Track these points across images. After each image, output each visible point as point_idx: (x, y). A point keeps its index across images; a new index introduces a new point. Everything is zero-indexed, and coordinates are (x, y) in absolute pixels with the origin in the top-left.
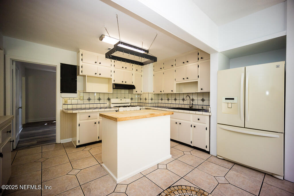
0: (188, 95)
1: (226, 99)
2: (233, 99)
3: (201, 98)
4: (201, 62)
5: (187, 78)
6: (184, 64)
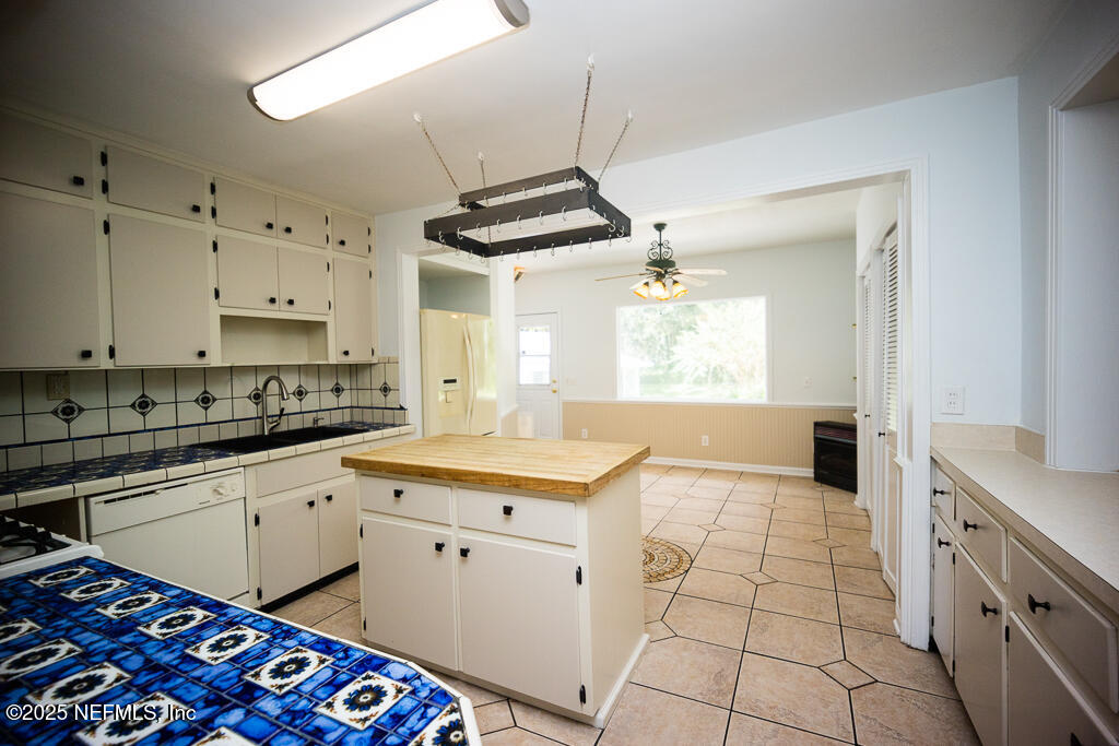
0: (274, 373)
1: (446, 382)
2: (454, 381)
3: (331, 385)
4: (337, 255)
5: (291, 302)
6: (268, 231)
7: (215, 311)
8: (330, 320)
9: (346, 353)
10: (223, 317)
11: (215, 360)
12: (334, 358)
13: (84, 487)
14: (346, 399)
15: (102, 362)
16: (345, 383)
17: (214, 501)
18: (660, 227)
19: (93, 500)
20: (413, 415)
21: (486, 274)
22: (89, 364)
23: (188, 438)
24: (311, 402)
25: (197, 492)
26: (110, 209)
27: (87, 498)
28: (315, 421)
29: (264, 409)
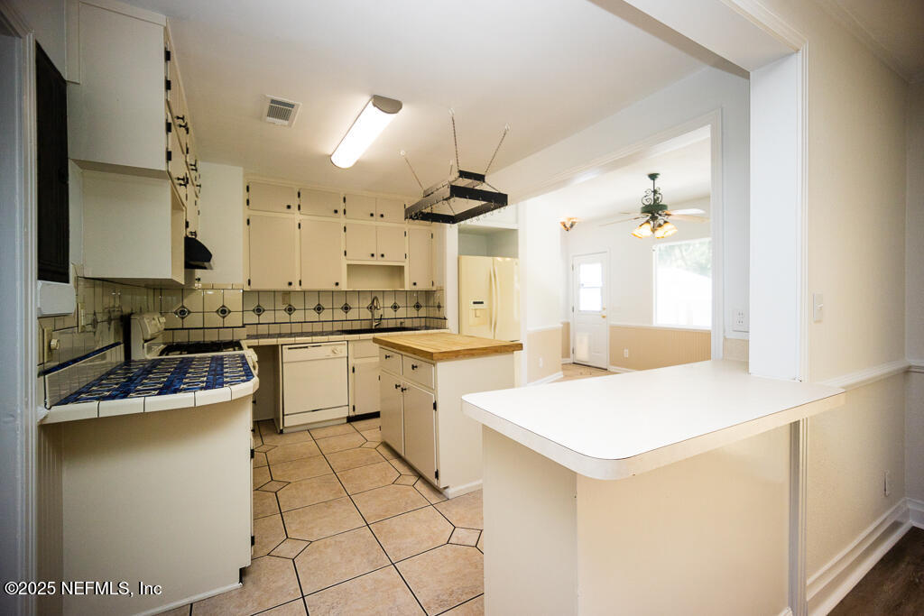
0: (376, 295)
1: (475, 303)
2: (482, 303)
3: (414, 303)
4: (409, 226)
5: (383, 256)
6: (371, 218)
7: (344, 262)
8: (406, 264)
9: (415, 284)
10: (348, 265)
11: (343, 287)
12: (408, 287)
13: (281, 341)
14: (423, 312)
15: (296, 287)
16: (422, 303)
17: (332, 355)
18: (653, 177)
19: (284, 347)
20: (451, 323)
21: (515, 228)
22: (292, 288)
23: (338, 326)
24: (401, 313)
25: (325, 351)
26: (302, 217)
27: (282, 345)
28: (401, 323)
29: (373, 315)
